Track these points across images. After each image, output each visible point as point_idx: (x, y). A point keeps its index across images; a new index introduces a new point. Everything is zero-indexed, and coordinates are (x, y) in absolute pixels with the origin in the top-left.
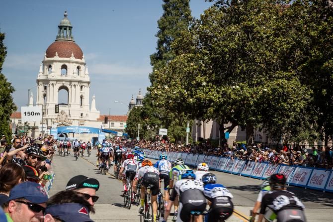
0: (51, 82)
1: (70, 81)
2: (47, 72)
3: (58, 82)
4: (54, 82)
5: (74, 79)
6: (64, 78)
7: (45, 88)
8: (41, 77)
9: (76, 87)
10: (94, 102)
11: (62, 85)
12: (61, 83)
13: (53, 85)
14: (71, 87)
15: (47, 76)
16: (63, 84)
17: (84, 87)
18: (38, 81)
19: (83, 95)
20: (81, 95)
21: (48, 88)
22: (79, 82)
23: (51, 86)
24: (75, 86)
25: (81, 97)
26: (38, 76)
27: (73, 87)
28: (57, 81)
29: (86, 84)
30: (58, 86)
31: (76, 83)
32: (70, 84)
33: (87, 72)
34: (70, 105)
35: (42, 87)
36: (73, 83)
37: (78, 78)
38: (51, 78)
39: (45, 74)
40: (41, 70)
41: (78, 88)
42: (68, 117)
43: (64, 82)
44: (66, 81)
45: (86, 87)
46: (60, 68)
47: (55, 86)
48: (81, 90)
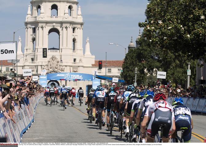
0: (40, 25)
1: (61, 23)
2: (35, 12)
3: (48, 25)
4: (44, 25)
5: (65, 20)
6: (54, 19)
7: (34, 30)
8: (29, 19)
9: (68, 29)
10: (88, 45)
11: (52, 27)
12: (52, 25)
13: (42, 27)
14: (62, 30)
15: (36, 17)
16: (53, 26)
17: (76, 29)
18: (26, 24)
19: (76, 38)
20: (73, 37)
21: (37, 31)
22: (71, 23)
23: (40, 29)
24: (66, 28)
25: (74, 40)
26: (27, 17)
27: (64, 29)
28: (47, 23)
29: (79, 26)
30: (48, 28)
31: (68, 25)
32: (61, 27)
33: (80, 13)
34: (62, 49)
35: (30, 31)
36: (64, 25)
37: (70, 19)
38: (40, 19)
39: (34, 16)
40: (29, 12)
41: (70, 30)
42: (60, 64)
43: (54, 24)
44: (57, 23)
45: (79, 29)
46: (50, 9)
47: (44, 28)
48: (73, 32)
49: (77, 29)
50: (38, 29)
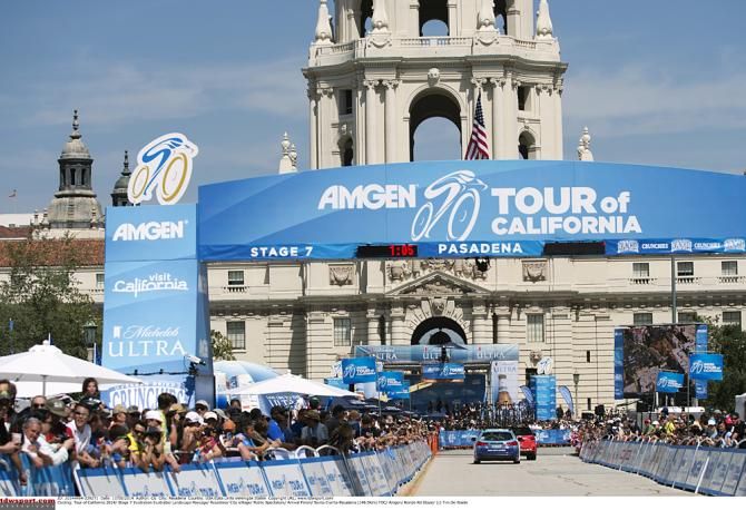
0: (371, 77)
1: (466, 66)
2: (350, 29)
3: (408, 75)
4: (388, 77)
5: (480, 51)
6: (434, 49)
7: (347, 107)
8: (325, 55)
9: (498, 90)
11: (425, 86)
12: (423, 75)
13: (381, 88)
15: (352, 46)
16: (431, 80)
17: (533, 90)
18: (313, 76)
19: (534, 129)
20: (520, 128)
21: (359, 109)
22: (510, 64)
23: (372, 95)
24: (489, 86)
25: (525, 142)
26: (313, 50)
28: (401, 66)
29: (546, 80)
30: (403, 95)
31: (496, 74)
32: (467, 84)
33: (545, 21)
35: (329, 107)
36: (479, 75)
37: (504, 47)
38: (372, 53)
39: (345, 40)
40: (323, 27)
41: (506, 95)
43: (434, 71)
44: (446, 64)
45: (544, 93)
46: (412, 7)
47: (390, 92)
48: (521, 107)
49: (538, 91)
50: (364, 99)
